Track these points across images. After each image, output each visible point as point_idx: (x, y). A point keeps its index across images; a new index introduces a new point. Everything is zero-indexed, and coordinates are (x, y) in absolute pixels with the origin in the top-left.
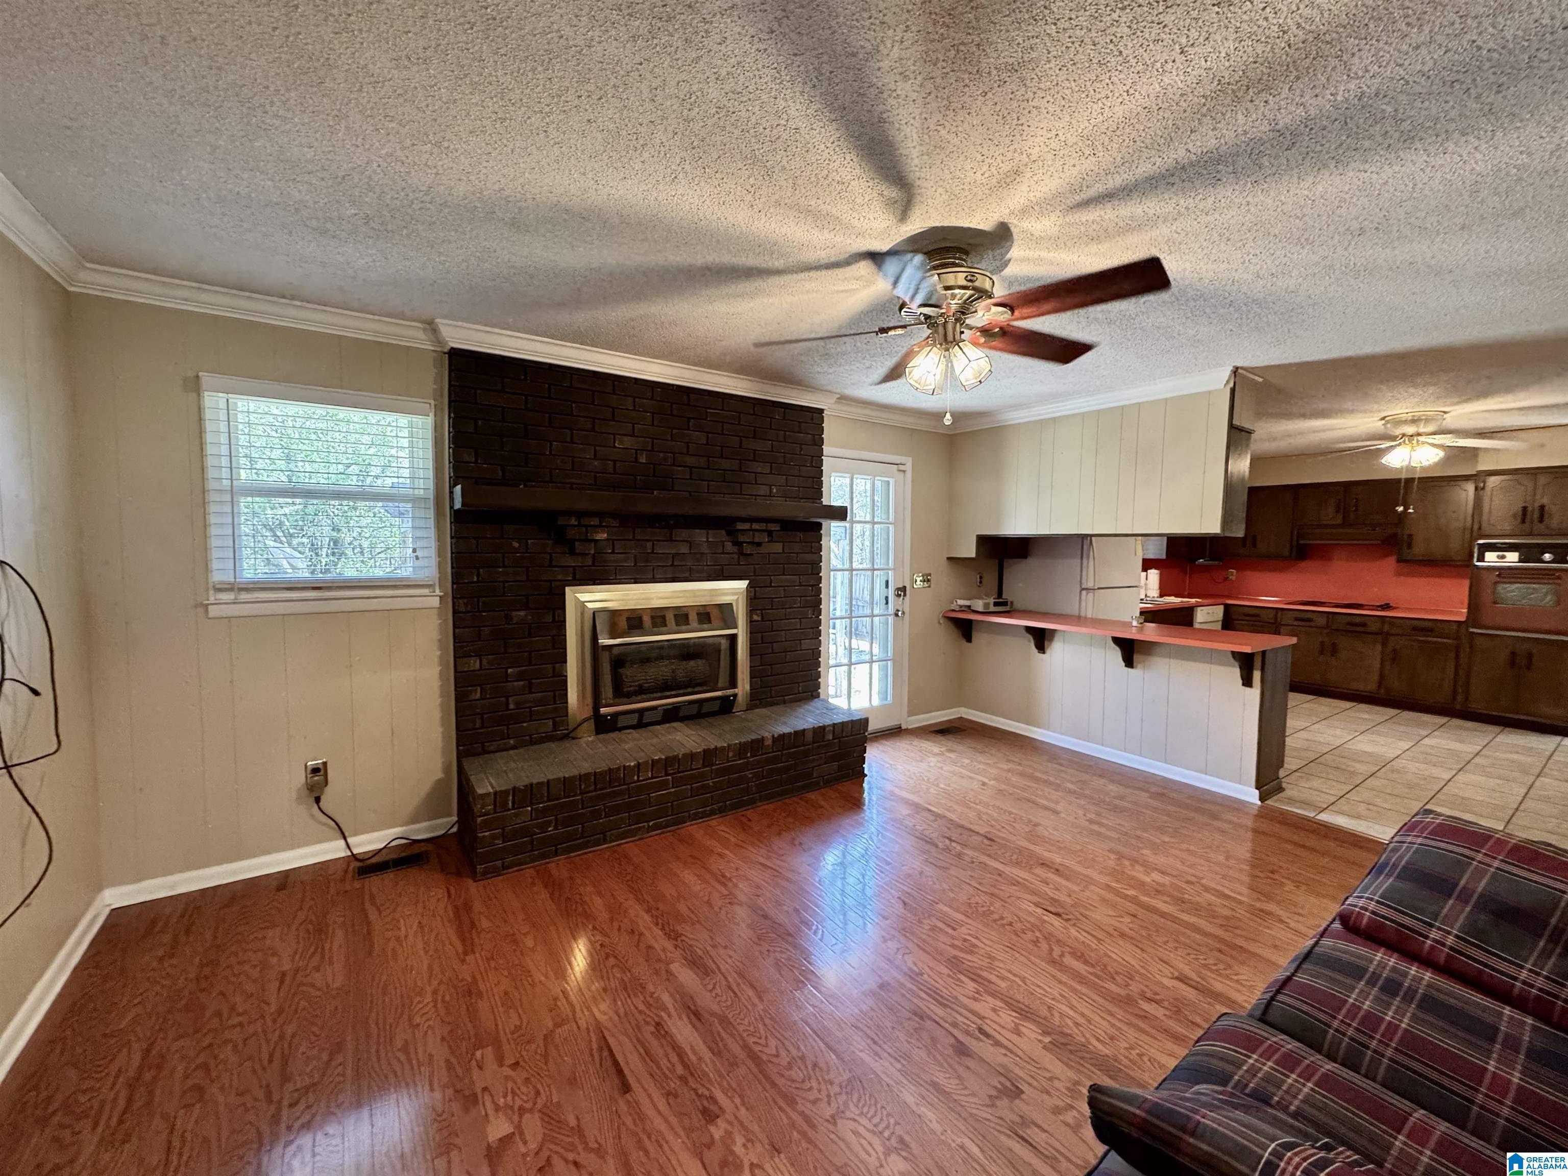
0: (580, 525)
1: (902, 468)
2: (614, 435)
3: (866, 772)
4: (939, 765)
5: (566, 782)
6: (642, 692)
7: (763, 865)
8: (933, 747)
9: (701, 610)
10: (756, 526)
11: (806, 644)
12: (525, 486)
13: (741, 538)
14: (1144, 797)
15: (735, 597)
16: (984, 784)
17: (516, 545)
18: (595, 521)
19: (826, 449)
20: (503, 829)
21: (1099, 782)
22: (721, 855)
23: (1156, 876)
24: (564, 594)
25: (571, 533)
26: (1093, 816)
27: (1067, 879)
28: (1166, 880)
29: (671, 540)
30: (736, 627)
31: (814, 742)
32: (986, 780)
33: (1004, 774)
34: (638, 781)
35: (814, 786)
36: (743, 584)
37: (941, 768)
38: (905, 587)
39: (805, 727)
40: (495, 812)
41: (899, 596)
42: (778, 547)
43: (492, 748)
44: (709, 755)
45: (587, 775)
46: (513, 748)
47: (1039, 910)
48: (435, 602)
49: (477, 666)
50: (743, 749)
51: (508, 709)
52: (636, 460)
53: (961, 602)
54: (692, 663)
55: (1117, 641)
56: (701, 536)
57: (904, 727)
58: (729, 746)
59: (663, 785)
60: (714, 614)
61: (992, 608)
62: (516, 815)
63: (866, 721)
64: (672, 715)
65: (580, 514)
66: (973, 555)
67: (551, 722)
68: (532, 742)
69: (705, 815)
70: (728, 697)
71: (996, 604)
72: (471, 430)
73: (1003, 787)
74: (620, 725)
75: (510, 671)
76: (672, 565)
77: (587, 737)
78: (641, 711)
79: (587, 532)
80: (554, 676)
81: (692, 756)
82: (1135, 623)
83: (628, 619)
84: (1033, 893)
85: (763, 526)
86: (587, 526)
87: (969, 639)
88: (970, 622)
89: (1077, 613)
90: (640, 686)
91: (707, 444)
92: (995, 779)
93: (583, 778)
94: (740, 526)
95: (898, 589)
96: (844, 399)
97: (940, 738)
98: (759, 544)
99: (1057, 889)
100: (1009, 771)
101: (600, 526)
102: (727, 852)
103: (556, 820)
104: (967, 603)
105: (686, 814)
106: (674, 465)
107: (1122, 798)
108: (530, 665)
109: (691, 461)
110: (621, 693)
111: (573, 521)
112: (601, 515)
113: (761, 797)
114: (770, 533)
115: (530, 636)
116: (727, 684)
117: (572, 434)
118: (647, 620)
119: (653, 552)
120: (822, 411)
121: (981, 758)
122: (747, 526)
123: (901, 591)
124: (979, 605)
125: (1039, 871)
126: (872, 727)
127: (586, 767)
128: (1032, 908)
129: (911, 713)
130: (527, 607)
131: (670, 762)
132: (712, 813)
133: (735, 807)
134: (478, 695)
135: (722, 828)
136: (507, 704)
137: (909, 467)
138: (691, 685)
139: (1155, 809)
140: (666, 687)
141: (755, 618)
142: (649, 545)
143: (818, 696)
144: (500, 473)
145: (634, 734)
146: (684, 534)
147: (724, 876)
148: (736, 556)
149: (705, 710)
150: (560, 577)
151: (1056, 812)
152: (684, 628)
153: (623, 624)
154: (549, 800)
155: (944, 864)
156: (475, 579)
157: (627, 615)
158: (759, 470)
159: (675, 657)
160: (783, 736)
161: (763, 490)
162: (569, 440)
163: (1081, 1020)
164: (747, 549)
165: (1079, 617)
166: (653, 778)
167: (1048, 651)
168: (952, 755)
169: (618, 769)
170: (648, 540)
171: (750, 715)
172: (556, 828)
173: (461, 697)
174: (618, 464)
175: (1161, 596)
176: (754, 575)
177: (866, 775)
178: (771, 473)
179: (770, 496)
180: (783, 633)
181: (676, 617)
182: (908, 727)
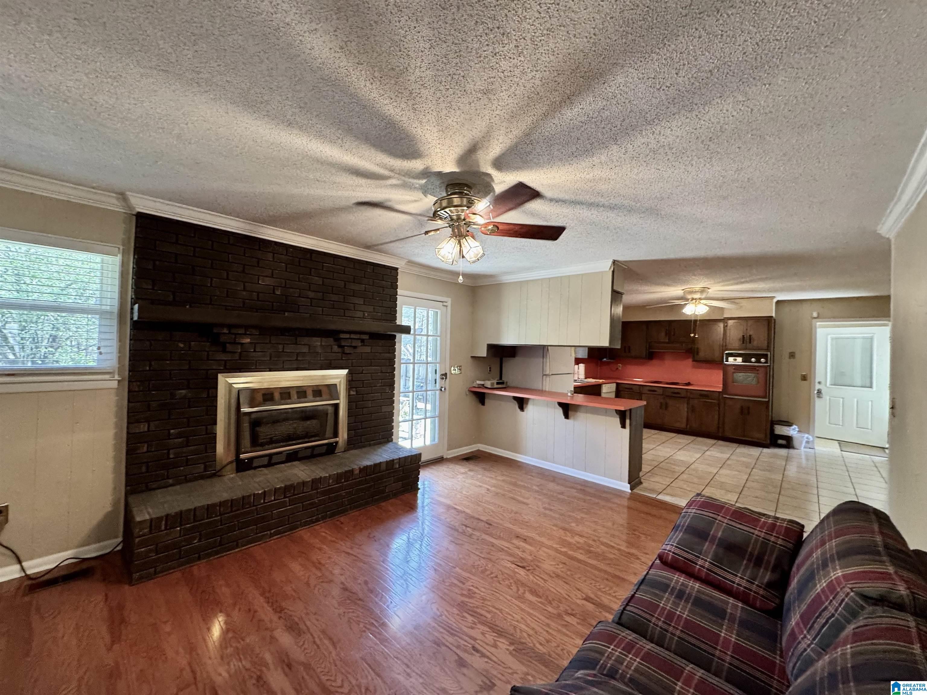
0: (230, 333)
1: (445, 304)
2: (259, 276)
3: (419, 487)
4: (464, 480)
5: (210, 509)
6: (272, 442)
7: (348, 553)
8: (461, 469)
9: (315, 388)
10: (353, 336)
11: (385, 409)
12: (190, 306)
13: (343, 344)
14: (574, 492)
15: (339, 380)
16: (488, 490)
17: (182, 345)
18: (241, 331)
19: (399, 291)
20: (157, 545)
21: (551, 486)
22: (320, 549)
23: (577, 538)
24: (217, 379)
25: (223, 339)
26: (547, 506)
27: (530, 544)
28: (582, 540)
30: (338, 399)
31: (387, 470)
32: (489, 488)
33: (500, 483)
34: (264, 503)
35: (386, 498)
36: (345, 372)
37: (464, 482)
38: (446, 374)
39: (381, 461)
40: (151, 533)
41: (443, 379)
42: (367, 349)
43: (154, 486)
44: (316, 482)
45: (226, 502)
46: (172, 485)
47: (513, 566)
48: (115, 384)
49: (146, 429)
50: (339, 477)
51: (169, 458)
52: (274, 293)
53: (478, 382)
54: (308, 422)
55: (561, 404)
56: (317, 342)
57: (445, 457)
58: (330, 476)
59: (283, 505)
60: (324, 391)
61: (496, 386)
62: (167, 534)
63: (420, 455)
64: (292, 457)
65: (230, 327)
66: (485, 355)
67: (202, 466)
68: (187, 481)
69: (313, 522)
70: (332, 444)
71: (498, 383)
72: (150, 267)
73: (499, 491)
74: (255, 465)
75: (172, 431)
76: (297, 360)
77: (230, 475)
78: (270, 456)
79: (235, 338)
80: (207, 434)
81: (304, 483)
82: (569, 394)
83: (264, 395)
84: (511, 555)
85: (357, 336)
86: (236, 334)
87: (483, 403)
88: (484, 394)
89: (540, 388)
90: (271, 438)
91: (323, 284)
92: (494, 487)
93: (222, 504)
94: (343, 336)
95: (442, 375)
96: (411, 263)
97: (465, 462)
98: (355, 347)
99: (524, 551)
100: (503, 481)
101: (245, 334)
102: (325, 547)
103: (200, 535)
104: (482, 383)
105: (299, 523)
107: (562, 493)
108: (188, 426)
109: (311, 294)
110: (255, 443)
111: (225, 331)
112: (247, 327)
113: (351, 507)
114: (363, 341)
115: (189, 407)
116: (332, 436)
117: (228, 274)
118: (277, 396)
119: (283, 351)
120: (396, 269)
121: (487, 474)
122: (347, 336)
123: (444, 376)
124: (488, 384)
125: (515, 541)
126: (423, 459)
127: (225, 496)
128: (509, 565)
129: (450, 448)
130: (188, 387)
131: (287, 489)
132: (317, 520)
133: (332, 516)
134: (145, 449)
135: (323, 530)
136: (168, 454)
137: (449, 304)
138: (307, 436)
139: (579, 499)
140: (289, 439)
141: (352, 393)
142: (281, 347)
143: (392, 441)
144: (172, 297)
145: (265, 471)
146: (306, 340)
147: (320, 563)
148: (340, 355)
149: (316, 452)
150: (214, 367)
151: (527, 504)
152: (303, 400)
153: (259, 397)
154: (195, 521)
155: (461, 542)
156: (148, 368)
157: (263, 392)
158: (357, 302)
159: (296, 419)
160: (366, 467)
161: (359, 314)
162: (225, 277)
163: (531, 632)
164: (347, 350)
165: (542, 391)
166: (275, 500)
167: (525, 410)
168: (472, 473)
169: (249, 496)
170: (280, 344)
171: (347, 455)
172: (200, 540)
173: (130, 452)
174: (261, 295)
175: (586, 378)
176: (352, 366)
177: (419, 489)
178: (364, 304)
179: (363, 318)
180: (370, 402)
181: (298, 393)
182: (448, 457)
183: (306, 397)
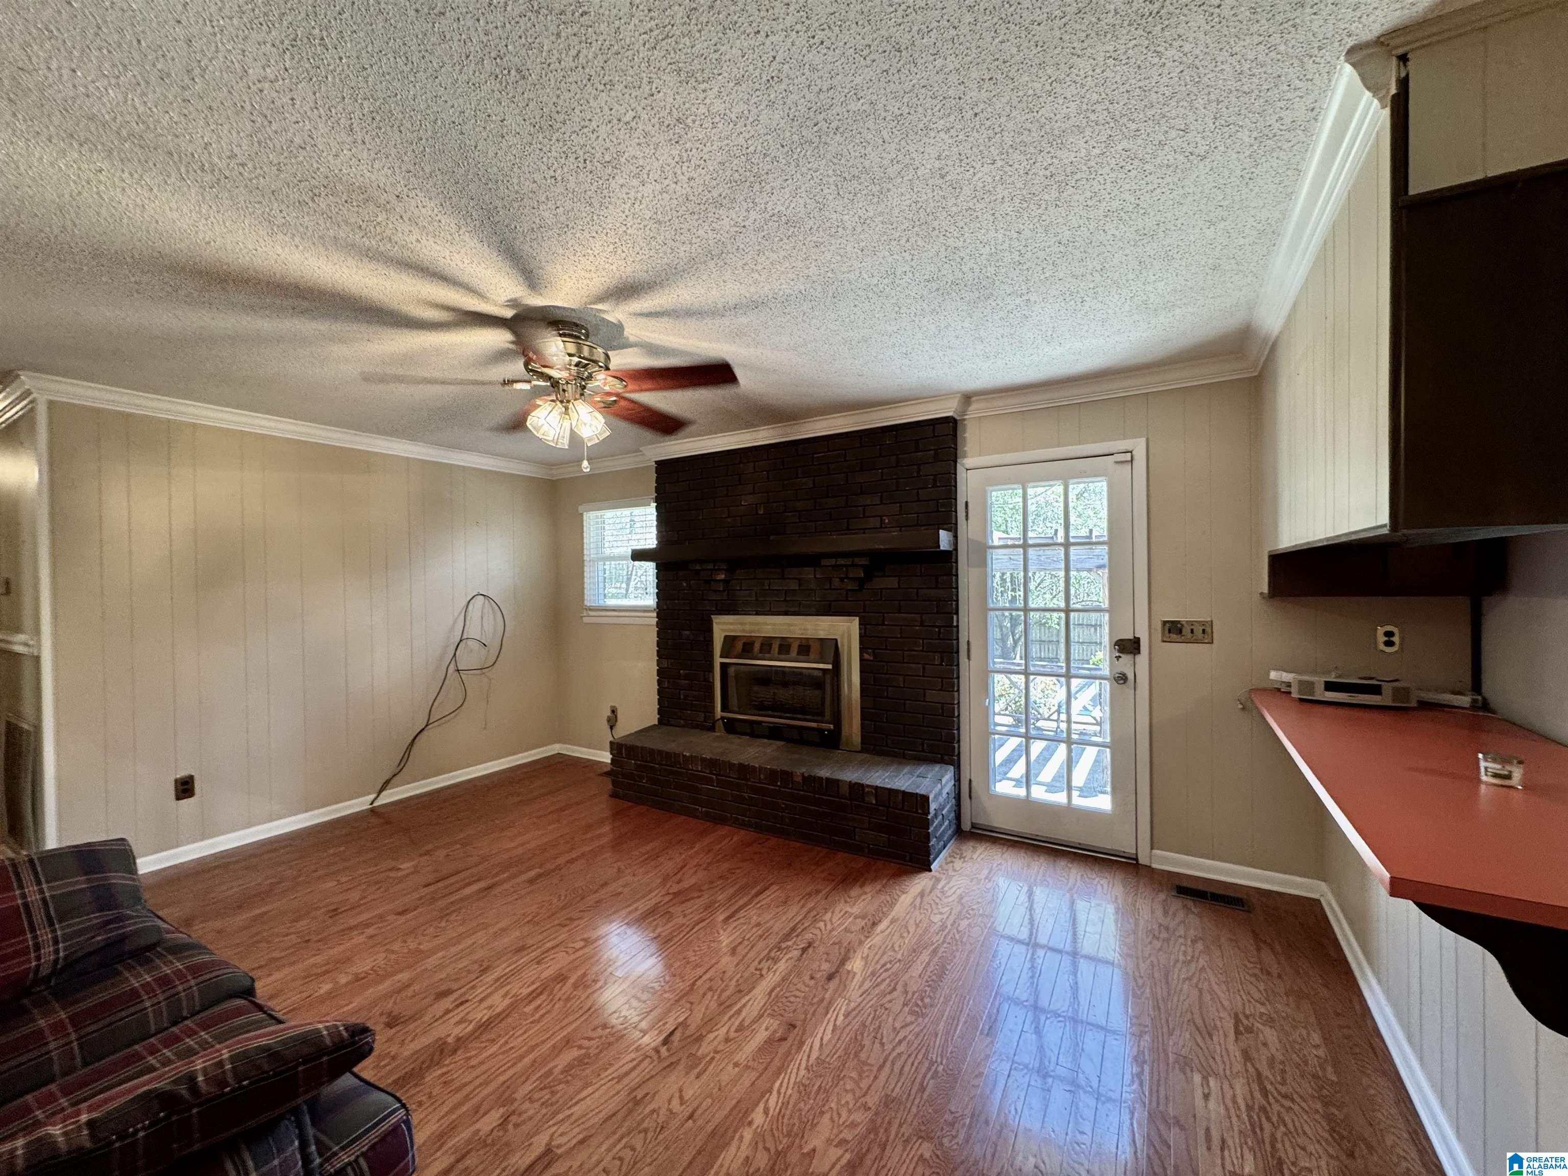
0: (706, 569)
1: (1124, 457)
3: (933, 866)
9: (805, 643)
10: (841, 561)
15: (842, 634)
17: (684, 584)
18: (712, 566)
20: (622, 769)
24: (711, 621)
25: (703, 576)
29: (783, 578)
36: (855, 622)
38: (1136, 642)
41: (1124, 652)
46: (683, 726)
49: (665, 665)
51: (680, 698)
52: (757, 514)
57: (1142, 861)
60: (816, 647)
61: (1324, 695)
62: (627, 763)
64: (777, 734)
67: (703, 715)
68: (692, 726)
70: (830, 731)
75: (682, 672)
76: (785, 600)
77: (720, 732)
79: (712, 574)
83: (745, 644)
85: (853, 561)
86: (709, 570)
91: (814, 487)
95: (1122, 642)
98: (861, 580)
101: (716, 569)
104: (1288, 678)
105: (729, 815)
106: (786, 512)
108: (692, 670)
109: (800, 505)
114: (865, 568)
115: (692, 649)
117: (715, 501)
118: (758, 647)
120: (950, 419)
123: (1129, 645)
129: (1159, 845)
132: (750, 825)
134: (668, 685)
136: (680, 694)
137: (1138, 456)
140: (780, 708)
141: (866, 656)
143: (953, 763)
145: (743, 739)
148: (844, 592)
150: (708, 608)
152: (787, 657)
157: (744, 640)
158: (868, 502)
161: (872, 523)
170: (766, 579)
173: (661, 684)
174: (744, 518)
176: (864, 612)
177: (930, 870)
178: (882, 503)
179: (881, 527)
180: (901, 678)
181: (781, 646)
182: (1154, 866)
183: (788, 652)
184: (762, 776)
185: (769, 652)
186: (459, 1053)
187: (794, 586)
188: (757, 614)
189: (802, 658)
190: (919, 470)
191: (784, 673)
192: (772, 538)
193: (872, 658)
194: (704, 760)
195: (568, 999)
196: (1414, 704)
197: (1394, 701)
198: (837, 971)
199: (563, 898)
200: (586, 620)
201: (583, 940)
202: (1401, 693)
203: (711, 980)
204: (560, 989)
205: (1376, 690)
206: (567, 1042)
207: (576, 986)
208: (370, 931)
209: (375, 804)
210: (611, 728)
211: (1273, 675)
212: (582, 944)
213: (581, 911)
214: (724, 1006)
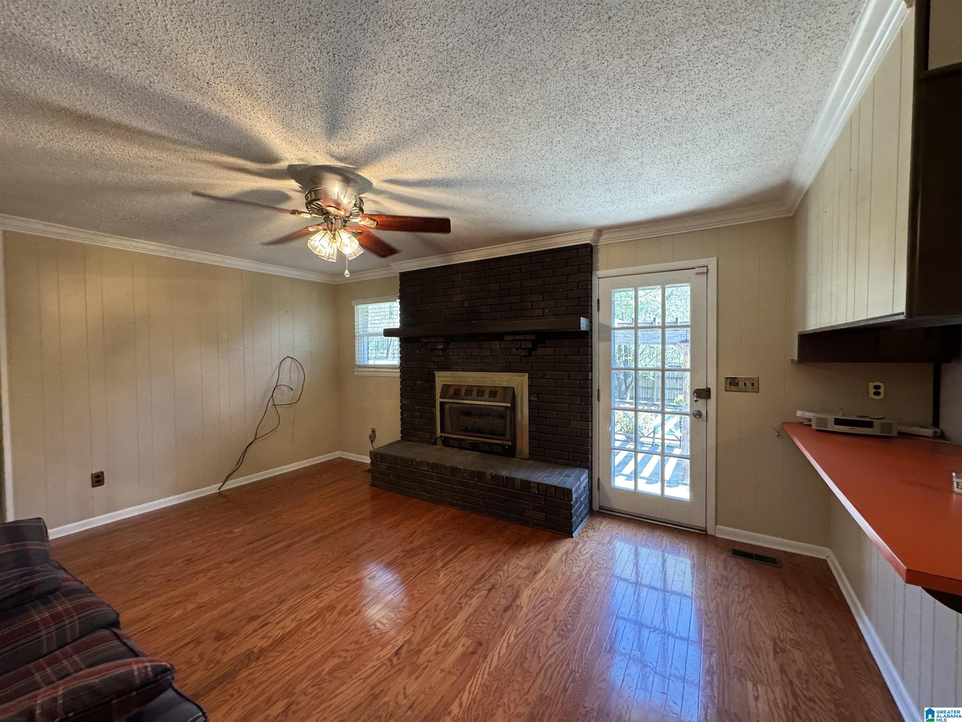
0: (429, 342)
1: (703, 270)
2: (454, 295)
3: (574, 535)
6: (466, 430)
9: (493, 389)
10: (517, 337)
15: (517, 384)
17: (418, 352)
20: (377, 468)
24: (434, 375)
25: (429, 346)
29: (480, 348)
30: (512, 403)
31: (520, 489)
35: (525, 523)
36: (526, 376)
38: (708, 389)
41: (700, 397)
42: (550, 351)
43: (410, 439)
49: (407, 403)
50: (474, 475)
51: (414, 424)
52: (464, 306)
56: (496, 345)
57: (709, 532)
59: (433, 478)
60: (499, 392)
62: (381, 465)
66: (798, 356)
68: (422, 441)
70: (509, 446)
75: (416, 407)
76: (481, 362)
77: (439, 446)
78: (459, 440)
79: (435, 345)
80: (430, 413)
86: (432, 342)
91: (500, 289)
95: (697, 390)
98: (531, 349)
106: (482, 305)
108: (422, 406)
109: (491, 301)
114: (536, 342)
117: (437, 298)
118: (464, 392)
119: (471, 355)
120: (589, 245)
123: (703, 392)
127: (406, 455)
129: (720, 522)
131: (434, 466)
134: (407, 415)
137: (713, 268)
138: (492, 433)
141: (533, 398)
142: (469, 350)
143: (587, 467)
145: (454, 450)
146: (488, 344)
150: (432, 367)
152: (482, 398)
153: (452, 392)
154: (390, 463)
157: (455, 387)
158: (535, 299)
161: (537, 312)
162: (436, 301)
170: (469, 348)
174: (455, 309)
176: (532, 370)
177: (572, 537)
178: (543, 300)
179: (543, 316)
180: (555, 412)
181: (478, 391)
182: (717, 535)
183: (483, 396)
184: (465, 475)
185: (471, 395)
186: (260, 660)
187: (487, 353)
188: (463, 371)
189: (491, 399)
190: (568, 278)
191: (480, 409)
192: (473, 322)
193: (536, 400)
194: (428, 464)
195: (335, 623)
196: (895, 434)
197: (881, 432)
198: (511, 605)
199: (335, 553)
200: (356, 373)
201: (346, 582)
202: (887, 427)
203: (428, 610)
204: (330, 616)
205: (869, 425)
206: (332, 653)
207: (340, 614)
208: (210, 574)
209: (221, 490)
210: (372, 442)
211: (799, 413)
212: (346, 584)
213: (347, 562)
214: (436, 628)
